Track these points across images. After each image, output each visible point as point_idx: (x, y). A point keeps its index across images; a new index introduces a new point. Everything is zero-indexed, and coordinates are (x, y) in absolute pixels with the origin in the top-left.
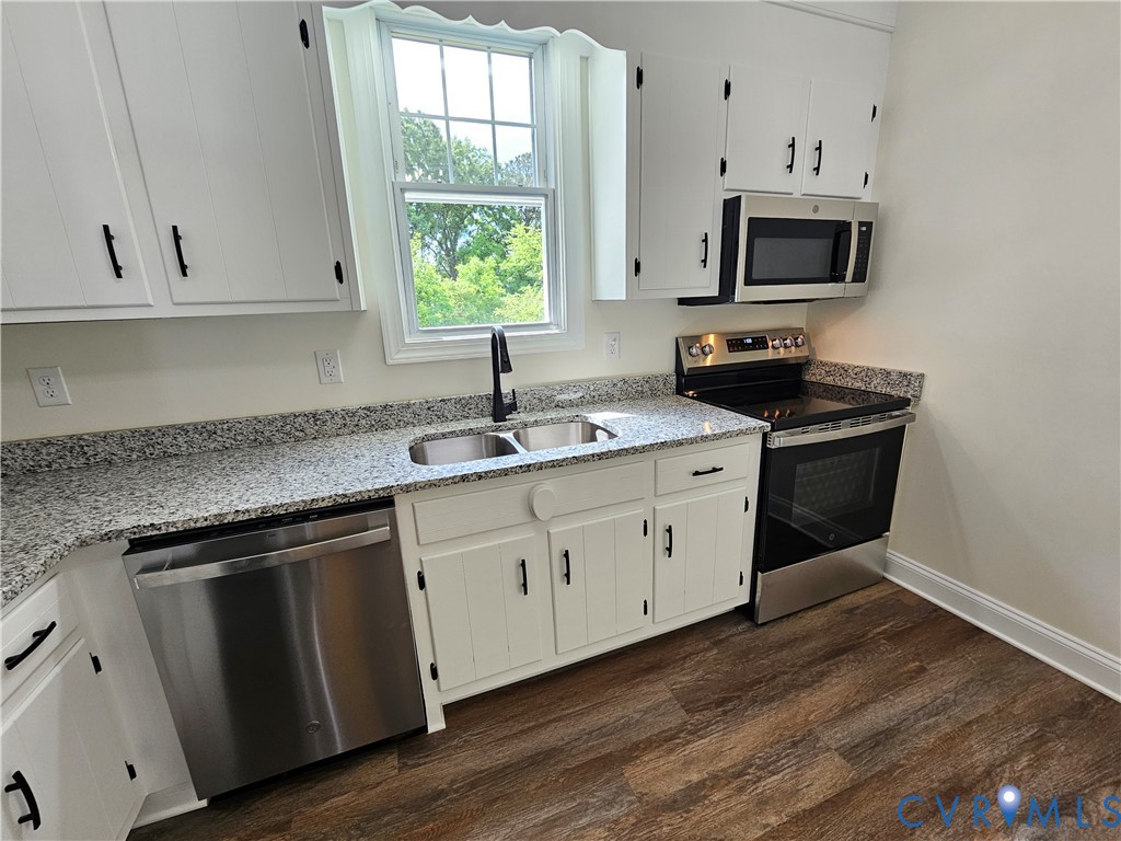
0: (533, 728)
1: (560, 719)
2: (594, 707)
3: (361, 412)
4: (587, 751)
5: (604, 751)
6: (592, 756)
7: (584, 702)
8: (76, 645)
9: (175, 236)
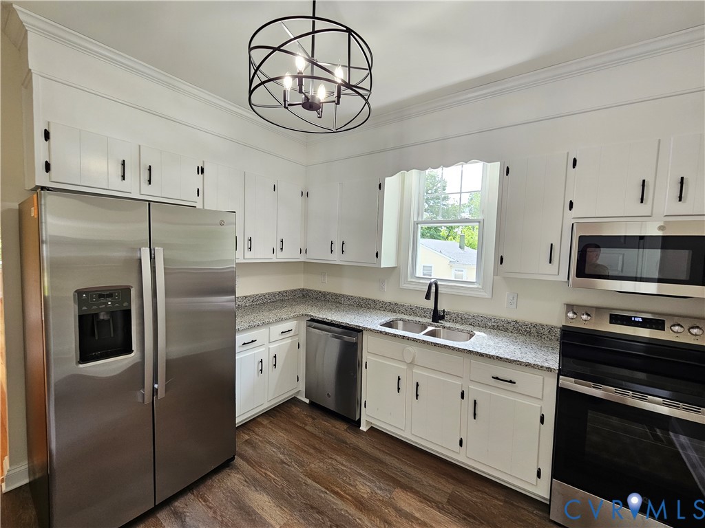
0: (386, 453)
1: (398, 459)
2: (414, 467)
3: (388, 304)
4: (394, 473)
5: (399, 478)
6: (393, 475)
7: (413, 463)
8: (296, 339)
9: (343, 244)
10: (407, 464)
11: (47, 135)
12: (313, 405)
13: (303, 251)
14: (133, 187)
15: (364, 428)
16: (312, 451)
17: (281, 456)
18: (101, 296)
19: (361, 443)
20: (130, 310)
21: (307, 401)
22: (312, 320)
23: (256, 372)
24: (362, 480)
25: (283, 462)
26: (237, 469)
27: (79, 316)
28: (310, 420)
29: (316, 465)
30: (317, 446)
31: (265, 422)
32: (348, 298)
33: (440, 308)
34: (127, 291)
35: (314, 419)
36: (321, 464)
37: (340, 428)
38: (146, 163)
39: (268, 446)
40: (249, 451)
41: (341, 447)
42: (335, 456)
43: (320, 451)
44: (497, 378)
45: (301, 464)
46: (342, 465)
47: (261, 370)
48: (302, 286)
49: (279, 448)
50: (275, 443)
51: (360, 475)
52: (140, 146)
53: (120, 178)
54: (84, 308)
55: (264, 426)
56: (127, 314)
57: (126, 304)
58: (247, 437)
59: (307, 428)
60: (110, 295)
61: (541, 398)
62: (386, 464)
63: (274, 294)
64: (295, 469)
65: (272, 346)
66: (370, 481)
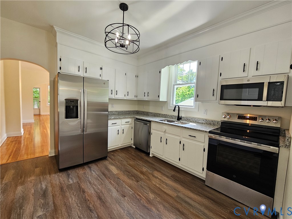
3: (164, 115)
8: (131, 125)
9: (148, 93)
10: (161, 166)
11: (60, 60)
12: (137, 148)
13: (136, 96)
14: (81, 74)
15: (151, 156)
16: (132, 159)
17: (122, 159)
18: (71, 101)
19: (149, 160)
20: (78, 106)
21: (134, 147)
22: (137, 119)
23: (117, 134)
24: (145, 168)
25: (122, 160)
26: (108, 160)
27: (66, 106)
28: (134, 152)
29: (131, 163)
30: (134, 158)
31: (119, 151)
32: (151, 113)
33: (180, 116)
34: (77, 100)
35: (135, 152)
36: (133, 163)
37: (143, 155)
38: (85, 67)
39: (118, 156)
40: (113, 157)
41: (142, 159)
42: (138, 161)
43: (134, 160)
44: (190, 136)
45: (127, 162)
46: (140, 163)
47: (118, 133)
48: (137, 110)
49: (121, 157)
50: (121, 156)
51: (145, 166)
52: (83, 62)
53: (78, 71)
54: (67, 104)
55: (119, 152)
56: (77, 107)
57: (77, 104)
58: (113, 154)
59: (132, 154)
60: (73, 101)
61: (204, 142)
62: (154, 165)
63: (126, 111)
64: (125, 163)
65: (122, 126)
66: (147, 168)
